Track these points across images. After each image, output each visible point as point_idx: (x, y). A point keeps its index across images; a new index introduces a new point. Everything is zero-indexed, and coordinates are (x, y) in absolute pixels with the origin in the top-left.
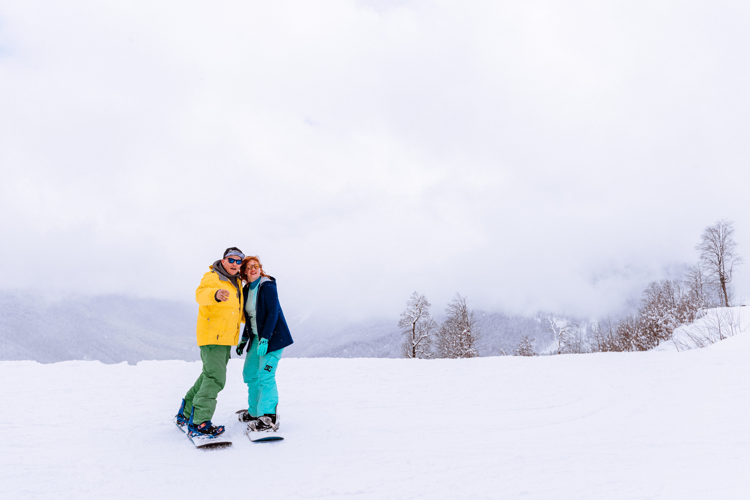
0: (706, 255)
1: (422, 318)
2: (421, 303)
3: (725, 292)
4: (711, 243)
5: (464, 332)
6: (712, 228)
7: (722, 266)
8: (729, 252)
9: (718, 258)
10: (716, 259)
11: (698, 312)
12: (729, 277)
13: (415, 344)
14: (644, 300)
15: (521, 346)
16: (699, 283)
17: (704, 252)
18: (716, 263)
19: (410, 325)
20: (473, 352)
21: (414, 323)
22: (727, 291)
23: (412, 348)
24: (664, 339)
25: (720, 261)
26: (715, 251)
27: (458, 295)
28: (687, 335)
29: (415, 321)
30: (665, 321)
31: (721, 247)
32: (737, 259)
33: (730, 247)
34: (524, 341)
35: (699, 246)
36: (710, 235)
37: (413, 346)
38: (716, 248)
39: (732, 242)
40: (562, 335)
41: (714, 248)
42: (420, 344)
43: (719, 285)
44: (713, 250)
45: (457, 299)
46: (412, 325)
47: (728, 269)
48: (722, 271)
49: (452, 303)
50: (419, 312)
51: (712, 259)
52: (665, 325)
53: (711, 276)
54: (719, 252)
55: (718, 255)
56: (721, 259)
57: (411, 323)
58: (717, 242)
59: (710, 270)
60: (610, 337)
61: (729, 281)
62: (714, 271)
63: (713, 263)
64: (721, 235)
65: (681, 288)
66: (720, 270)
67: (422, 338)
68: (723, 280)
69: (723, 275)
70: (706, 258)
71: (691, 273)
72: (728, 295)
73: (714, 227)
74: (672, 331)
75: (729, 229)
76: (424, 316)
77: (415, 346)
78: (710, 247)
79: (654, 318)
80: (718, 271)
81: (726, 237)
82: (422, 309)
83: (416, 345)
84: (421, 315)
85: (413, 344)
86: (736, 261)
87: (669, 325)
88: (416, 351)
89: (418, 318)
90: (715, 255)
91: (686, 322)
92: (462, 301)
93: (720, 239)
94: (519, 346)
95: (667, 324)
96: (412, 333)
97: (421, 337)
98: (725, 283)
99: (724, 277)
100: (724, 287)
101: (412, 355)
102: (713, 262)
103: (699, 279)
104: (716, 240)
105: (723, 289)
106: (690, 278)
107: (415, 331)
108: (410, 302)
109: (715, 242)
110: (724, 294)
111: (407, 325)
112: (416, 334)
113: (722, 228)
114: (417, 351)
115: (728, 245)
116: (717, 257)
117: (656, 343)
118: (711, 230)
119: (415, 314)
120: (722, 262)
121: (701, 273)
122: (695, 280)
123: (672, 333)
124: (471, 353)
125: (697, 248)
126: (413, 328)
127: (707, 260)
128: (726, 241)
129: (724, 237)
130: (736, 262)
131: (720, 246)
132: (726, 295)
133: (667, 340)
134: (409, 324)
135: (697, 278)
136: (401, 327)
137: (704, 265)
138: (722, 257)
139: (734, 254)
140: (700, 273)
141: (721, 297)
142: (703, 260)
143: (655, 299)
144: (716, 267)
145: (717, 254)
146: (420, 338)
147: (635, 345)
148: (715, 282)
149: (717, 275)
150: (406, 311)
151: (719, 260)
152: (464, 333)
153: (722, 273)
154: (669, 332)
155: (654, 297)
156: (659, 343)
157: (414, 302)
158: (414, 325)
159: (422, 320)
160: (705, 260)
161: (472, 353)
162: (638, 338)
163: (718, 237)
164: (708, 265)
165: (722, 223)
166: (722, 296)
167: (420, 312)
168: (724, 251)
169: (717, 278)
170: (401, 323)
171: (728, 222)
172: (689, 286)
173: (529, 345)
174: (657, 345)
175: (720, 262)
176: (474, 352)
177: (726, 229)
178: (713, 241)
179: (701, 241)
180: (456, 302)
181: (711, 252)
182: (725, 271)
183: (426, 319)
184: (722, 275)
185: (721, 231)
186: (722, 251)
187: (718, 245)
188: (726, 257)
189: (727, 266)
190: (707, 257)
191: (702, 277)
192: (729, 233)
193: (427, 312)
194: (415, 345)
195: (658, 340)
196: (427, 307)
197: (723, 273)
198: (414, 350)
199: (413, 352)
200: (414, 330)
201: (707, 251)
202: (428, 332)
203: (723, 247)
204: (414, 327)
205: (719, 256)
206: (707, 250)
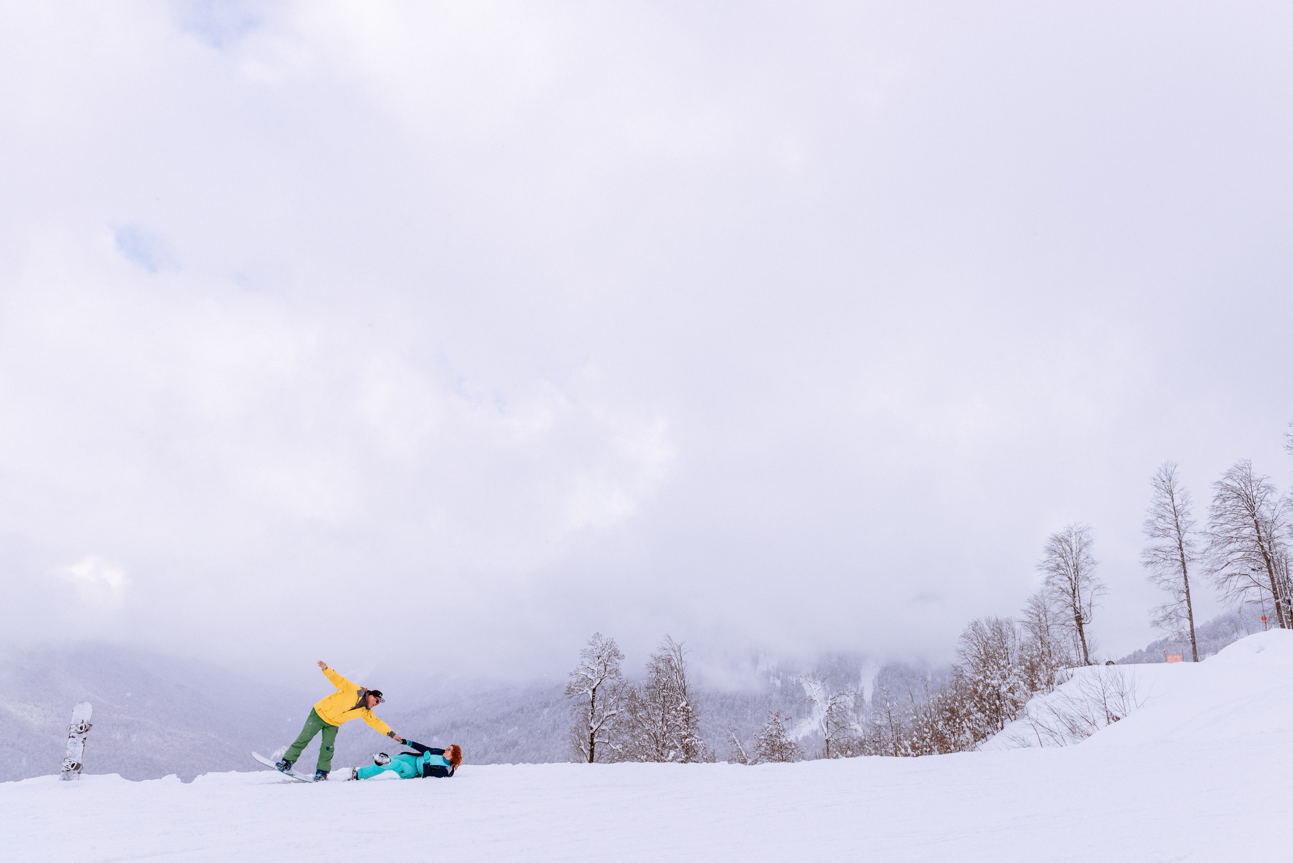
0: (1052, 579)
1: (609, 681)
2: (607, 653)
3: (1083, 640)
4: (1060, 560)
5: (681, 705)
6: (1060, 536)
7: (1078, 598)
8: (1087, 576)
9: (1072, 584)
10: (1067, 586)
11: (1059, 672)
12: (1089, 615)
13: (595, 728)
14: (961, 651)
15: (768, 730)
16: (1043, 625)
17: (1051, 575)
18: (1068, 593)
19: (587, 693)
20: (696, 742)
21: (594, 690)
22: (1086, 637)
23: (590, 735)
24: (1010, 718)
25: (1074, 589)
26: (1067, 573)
27: (668, 639)
28: (1051, 711)
29: (595, 685)
30: (1010, 688)
31: (1075, 568)
32: (1099, 587)
33: (1088, 568)
34: (773, 722)
35: (1042, 565)
36: (1057, 547)
37: (592, 731)
38: (1068, 569)
39: (1090, 559)
40: (831, 710)
41: (1064, 567)
42: (603, 727)
43: (1074, 627)
44: (1062, 572)
45: (667, 647)
46: (590, 693)
47: (1086, 602)
48: (1077, 605)
49: (658, 654)
50: (604, 669)
51: (1062, 586)
52: (1010, 695)
53: (1062, 614)
54: (1073, 574)
55: (1071, 579)
56: (1075, 586)
57: (588, 689)
58: (1068, 559)
59: (1060, 603)
60: (928, 715)
61: (1088, 622)
62: (1066, 605)
63: (1064, 593)
64: (1074, 548)
65: (1016, 632)
66: (1075, 605)
67: (607, 717)
68: (1079, 619)
69: (1079, 611)
70: (1054, 584)
71: (1032, 608)
72: (1087, 644)
73: (1064, 535)
74: (1023, 705)
75: (1085, 539)
76: (612, 676)
77: (595, 732)
78: (1058, 567)
79: (995, 682)
80: (1072, 606)
81: (1081, 552)
82: (609, 663)
83: (596, 730)
84: (606, 675)
85: (592, 728)
86: (1097, 590)
87: (1017, 694)
88: (595, 740)
89: (601, 679)
90: (1066, 578)
91: (1043, 689)
92: (676, 649)
93: (1072, 554)
94: (765, 729)
95: (1013, 694)
96: (590, 707)
97: (606, 714)
98: (1083, 625)
99: (1081, 616)
100: (1081, 631)
101: (589, 748)
102: (1063, 591)
103: (1044, 618)
104: (1067, 556)
105: (1080, 635)
106: (1030, 615)
107: (595, 704)
108: (587, 651)
109: (1065, 558)
110: (1081, 643)
111: (580, 693)
112: (597, 709)
113: (1074, 537)
114: (598, 740)
115: (1084, 563)
116: (1069, 583)
117: (999, 725)
118: (1059, 540)
119: (596, 673)
120: (1076, 590)
121: (1047, 608)
122: (1037, 618)
123: (1022, 708)
124: (693, 743)
125: (1040, 568)
126: (591, 698)
127: (1056, 588)
128: (1082, 557)
129: (1078, 551)
130: (1097, 592)
131: (1072, 564)
132: (1084, 644)
133: (1015, 719)
134: (585, 691)
135: (1041, 616)
136: (569, 696)
137: (1050, 596)
138: (1077, 583)
139: (1093, 578)
140: (1045, 608)
141: (1077, 648)
142: (1049, 588)
143: (979, 649)
144: (1069, 599)
145: (1069, 578)
146: (604, 717)
147: (969, 728)
148: (1067, 623)
149: (1070, 612)
150: (581, 667)
151: (1072, 588)
152: (681, 708)
153: (1077, 608)
154: (1017, 707)
155: (977, 646)
156: (1004, 725)
157: (594, 650)
158: (594, 693)
159: (608, 682)
160: (1052, 587)
161: (695, 744)
162: (971, 717)
163: (1070, 550)
164: (1057, 595)
165: (1075, 529)
166: (1079, 646)
167: (606, 669)
168: (1079, 574)
169: (1071, 617)
170: (570, 691)
171: (1083, 528)
172: (1029, 630)
173: (781, 729)
174: (1002, 729)
175: (1074, 591)
176: (698, 741)
177: (1080, 538)
178: (1063, 558)
179: (1045, 556)
180: (665, 651)
181: (1060, 574)
182: (1082, 605)
183: (615, 682)
184: (1078, 613)
185: (1073, 541)
186: (1076, 573)
187: (1071, 563)
188: (1083, 583)
189: (1085, 597)
190: (1055, 582)
191: (1049, 615)
192: (1086, 544)
193: (617, 670)
194: (594, 730)
195: (1002, 720)
196: (617, 661)
197: (1079, 608)
198: (592, 739)
199: (590, 743)
200: (592, 702)
201: (1055, 573)
202: (618, 706)
203: (1077, 567)
204: (593, 696)
205: (1072, 581)
206: (1055, 571)
